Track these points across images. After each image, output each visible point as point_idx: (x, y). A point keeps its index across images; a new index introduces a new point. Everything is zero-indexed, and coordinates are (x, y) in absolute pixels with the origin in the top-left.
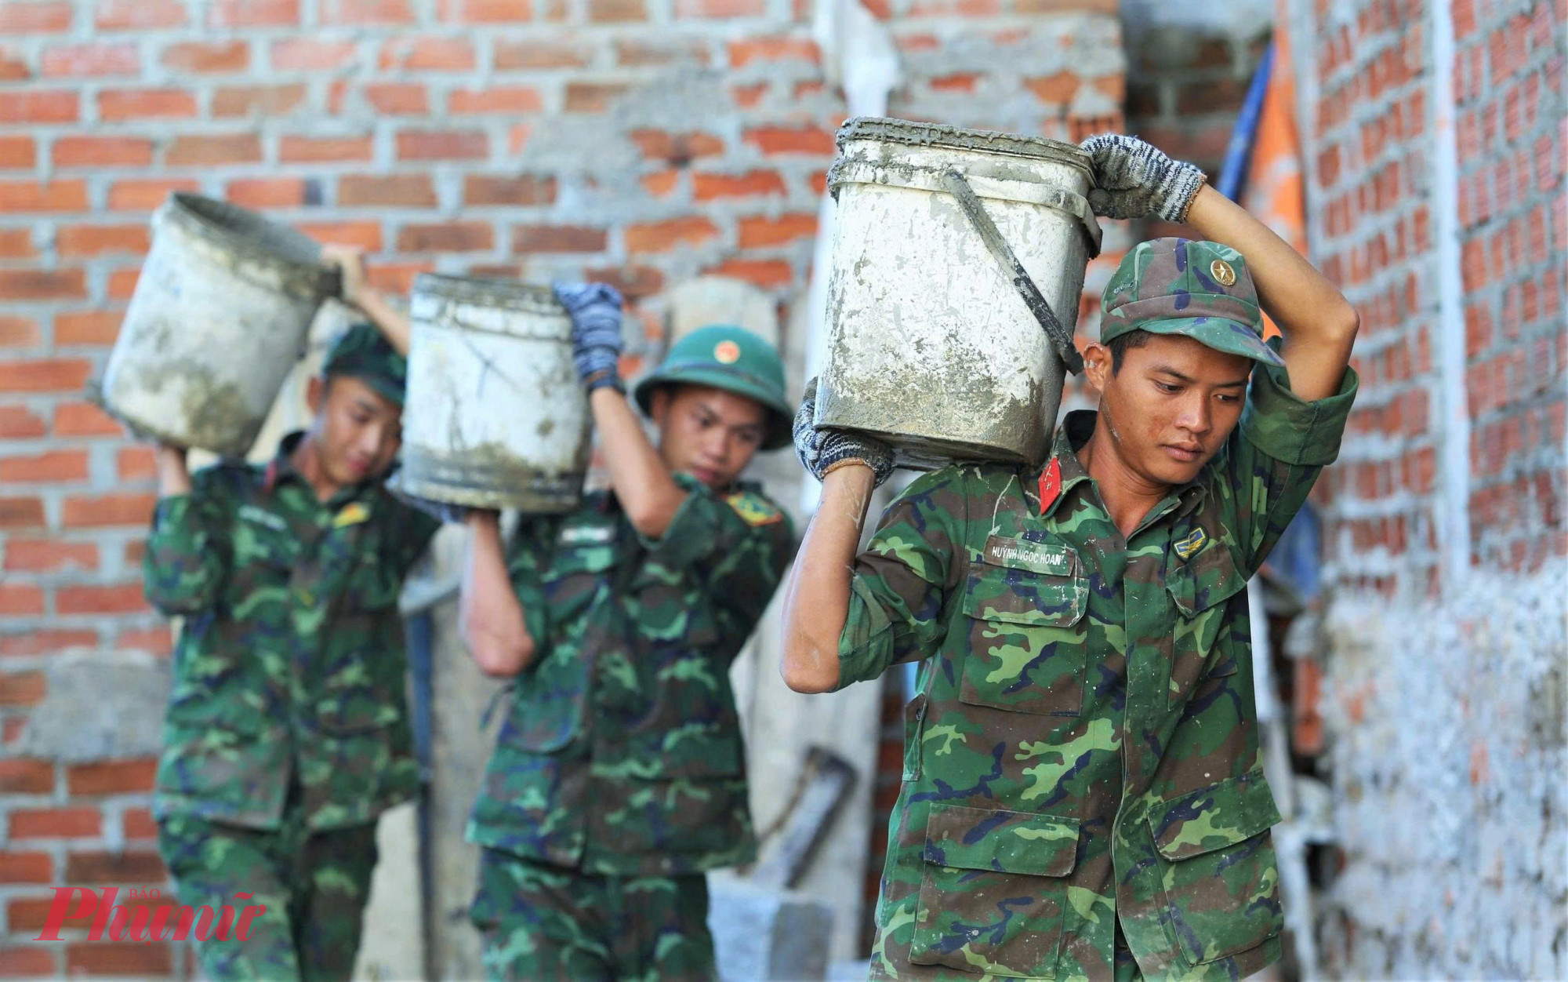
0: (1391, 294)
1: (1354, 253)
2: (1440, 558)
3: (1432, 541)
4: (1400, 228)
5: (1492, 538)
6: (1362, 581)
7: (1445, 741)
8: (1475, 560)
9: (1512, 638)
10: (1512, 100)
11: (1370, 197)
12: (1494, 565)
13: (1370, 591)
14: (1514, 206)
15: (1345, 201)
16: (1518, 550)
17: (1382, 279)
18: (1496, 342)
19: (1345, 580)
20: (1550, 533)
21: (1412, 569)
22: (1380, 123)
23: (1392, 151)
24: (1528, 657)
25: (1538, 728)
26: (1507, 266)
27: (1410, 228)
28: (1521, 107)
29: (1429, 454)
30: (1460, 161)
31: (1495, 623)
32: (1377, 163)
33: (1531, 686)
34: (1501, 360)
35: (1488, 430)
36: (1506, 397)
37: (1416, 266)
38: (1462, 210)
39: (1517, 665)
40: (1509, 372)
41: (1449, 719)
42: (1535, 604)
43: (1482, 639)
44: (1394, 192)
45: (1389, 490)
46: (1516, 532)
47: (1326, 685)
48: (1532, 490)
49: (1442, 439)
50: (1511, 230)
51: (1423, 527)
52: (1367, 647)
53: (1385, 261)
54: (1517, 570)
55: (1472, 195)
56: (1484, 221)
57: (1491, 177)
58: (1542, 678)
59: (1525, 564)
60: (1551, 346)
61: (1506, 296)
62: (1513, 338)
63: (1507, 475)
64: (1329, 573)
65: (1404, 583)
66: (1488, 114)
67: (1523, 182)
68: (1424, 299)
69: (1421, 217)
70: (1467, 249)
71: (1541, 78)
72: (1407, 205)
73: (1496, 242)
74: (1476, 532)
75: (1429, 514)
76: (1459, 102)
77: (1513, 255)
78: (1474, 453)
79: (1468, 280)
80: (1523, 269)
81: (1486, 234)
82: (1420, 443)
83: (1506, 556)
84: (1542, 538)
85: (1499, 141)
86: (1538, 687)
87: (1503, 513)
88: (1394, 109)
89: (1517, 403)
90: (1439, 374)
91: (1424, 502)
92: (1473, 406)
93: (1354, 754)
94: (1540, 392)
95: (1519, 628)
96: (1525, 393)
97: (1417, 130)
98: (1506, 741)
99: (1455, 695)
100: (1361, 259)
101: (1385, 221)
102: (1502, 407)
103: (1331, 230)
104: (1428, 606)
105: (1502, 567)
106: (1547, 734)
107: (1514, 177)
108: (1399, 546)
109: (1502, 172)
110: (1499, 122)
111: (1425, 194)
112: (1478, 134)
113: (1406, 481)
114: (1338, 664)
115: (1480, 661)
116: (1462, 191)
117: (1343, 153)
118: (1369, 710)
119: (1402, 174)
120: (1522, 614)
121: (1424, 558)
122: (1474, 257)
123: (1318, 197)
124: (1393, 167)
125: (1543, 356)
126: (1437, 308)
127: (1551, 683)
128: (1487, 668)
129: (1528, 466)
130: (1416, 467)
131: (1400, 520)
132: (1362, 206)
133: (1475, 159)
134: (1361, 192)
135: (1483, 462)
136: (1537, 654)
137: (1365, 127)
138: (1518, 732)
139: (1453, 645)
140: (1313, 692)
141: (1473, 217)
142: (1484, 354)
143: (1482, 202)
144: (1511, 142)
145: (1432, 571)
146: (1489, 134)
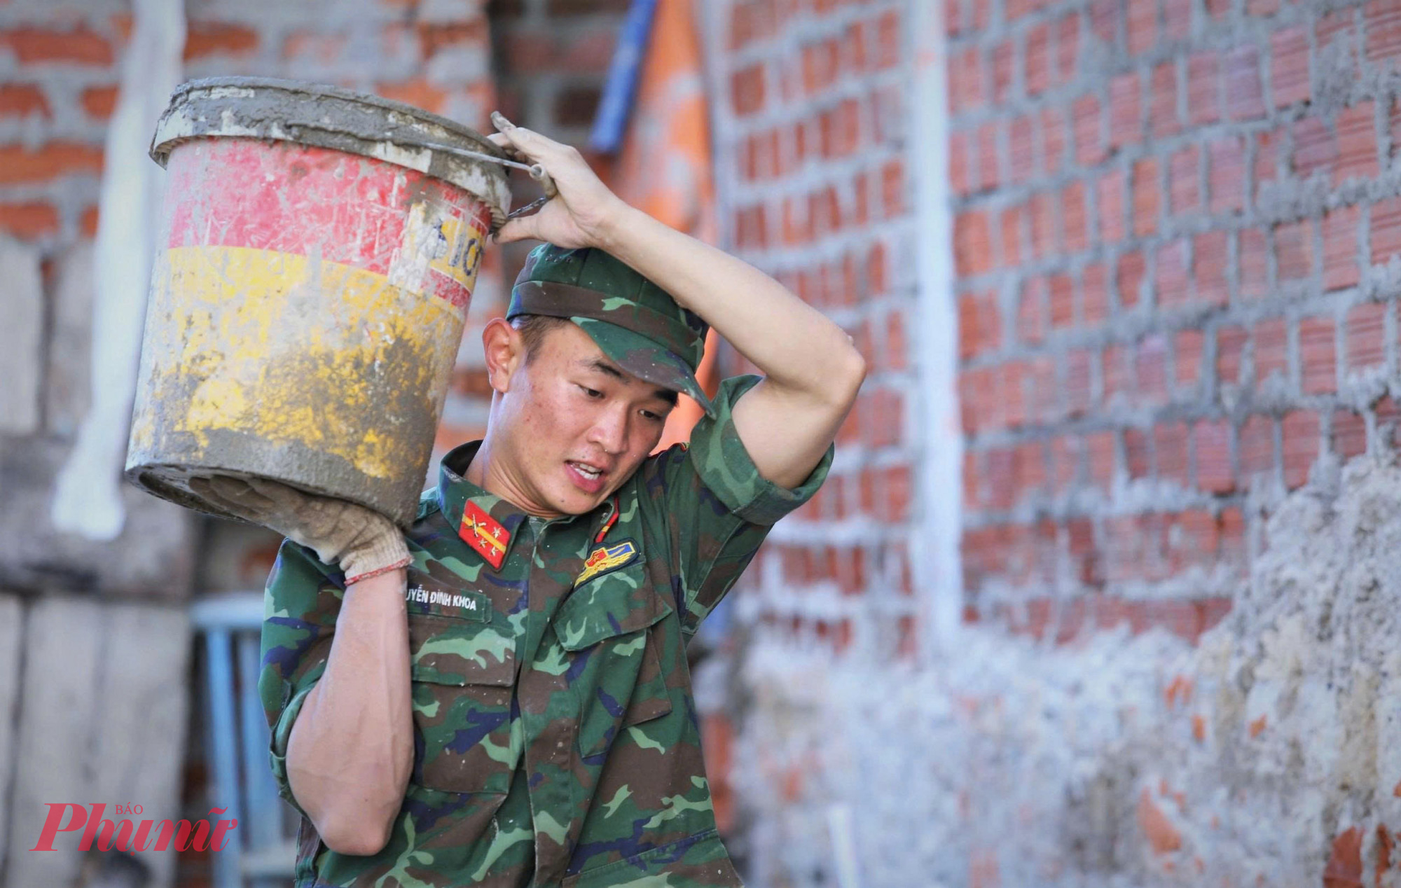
0: (846, 264)
1: (787, 205)
2: (916, 607)
3: (906, 584)
4: (860, 183)
5: (995, 591)
6: (796, 622)
7: (930, 841)
8: (971, 615)
9: (1036, 725)
10: (1036, 41)
11: (814, 138)
12: (1002, 626)
13: (807, 635)
14: (1038, 177)
15: (774, 138)
16: (1039, 612)
17: (831, 247)
18: (1008, 345)
19: (769, 618)
20: (1090, 595)
21: (875, 616)
22: (832, 47)
23: (850, 85)
24: (1063, 754)
25: (1078, 845)
26: (1026, 253)
27: (875, 188)
28: (1051, 53)
29: (903, 474)
30: (954, 107)
31: (1012, 704)
32: (828, 96)
33: (1069, 791)
34: (1014, 370)
35: (994, 456)
36: (1025, 414)
37: (887, 233)
38: (956, 170)
39: (1046, 763)
40: (1027, 385)
41: (935, 814)
42: (1076, 689)
43: (990, 721)
44: (852, 135)
45: (840, 512)
46: (1035, 588)
47: (743, 749)
48: (1063, 539)
49: (920, 458)
50: (1032, 206)
51: (893, 565)
52: (808, 710)
53: (836, 222)
54: (1039, 636)
55: (972, 155)
56: (989, 189)
57: (1002, 136)
58: (1086, 783)
59: (1052, 630)
60: (1095, 361)
61: (1024, 289)
62: (1035, 344)
63: (1024, 513)
64: (747, 605)
65: (864, 635)
66: (1000, 55)
67: (1052, 149)
68: (895, 277)
69: (893, 173)
70: (962, 222)
71: (1083, 21)
72: (873, 157)
73: (1009, 217)
74: (972, 580)
75: (903, 550)
76: (953, 34)
77: (1035, 238)
78: (970, 480)
79: (962, 261)
80: (1051, 260)
81: (995, 205)
82: (888, 458)
83: (1021, 616)
84: (1077, 602)
85: (1016, 92)
86: (1079, 793)
87: (1017, 561)
88: (853, 31)
89: (1039, 427)
90: (915, 374)
91: (895, 534)
92: (969, 423)
93: (784, 839)
94: (1076, 416)
95: (1050, 715)
96: (1052, 415)
97: (889, 61)
98: (1027, 853)
99: (947, 785)
100: (799, 213)
101: (840, 173)
102: (1015, 427)
103: (750, 171)
104: (902, 668)
105: (1014, 630)
106: (1093, 855)
107: (1038, 139)
108: (856, 584)
109: (1020, 128)
110: (1017, 67)
111: (899, 145)
112: (983, 76)
113: (867, 503)
114: (760, 725)
115: (988, 748)
116: (956, 147)
117: (771, 78)
118: (809, 787)
119: (864, 116)
120: (1056, 698)
121: (893, 605)
122: (972, 235)
123: (729, 127)
124: (850, 105)
125: (1080, 374)
126: (915, 291)
127: (1100, 793)
128: (996, 760)
129: (1059, 506)
130: (883, 490)
131: (857, 553)
132: (801, 150)
133: (977, 110)
134: (800, 131)
135: (985, 493)
136: (1080, 753)
137: (807, 49)
138: (1047, 846)
139: (942, 723)
140: (724, 757)
141: (973, 180)
142: (986, 358)
143: (988, 164)
144: (1033, 94)
145: (906, 623)
146: (1001, 82)
